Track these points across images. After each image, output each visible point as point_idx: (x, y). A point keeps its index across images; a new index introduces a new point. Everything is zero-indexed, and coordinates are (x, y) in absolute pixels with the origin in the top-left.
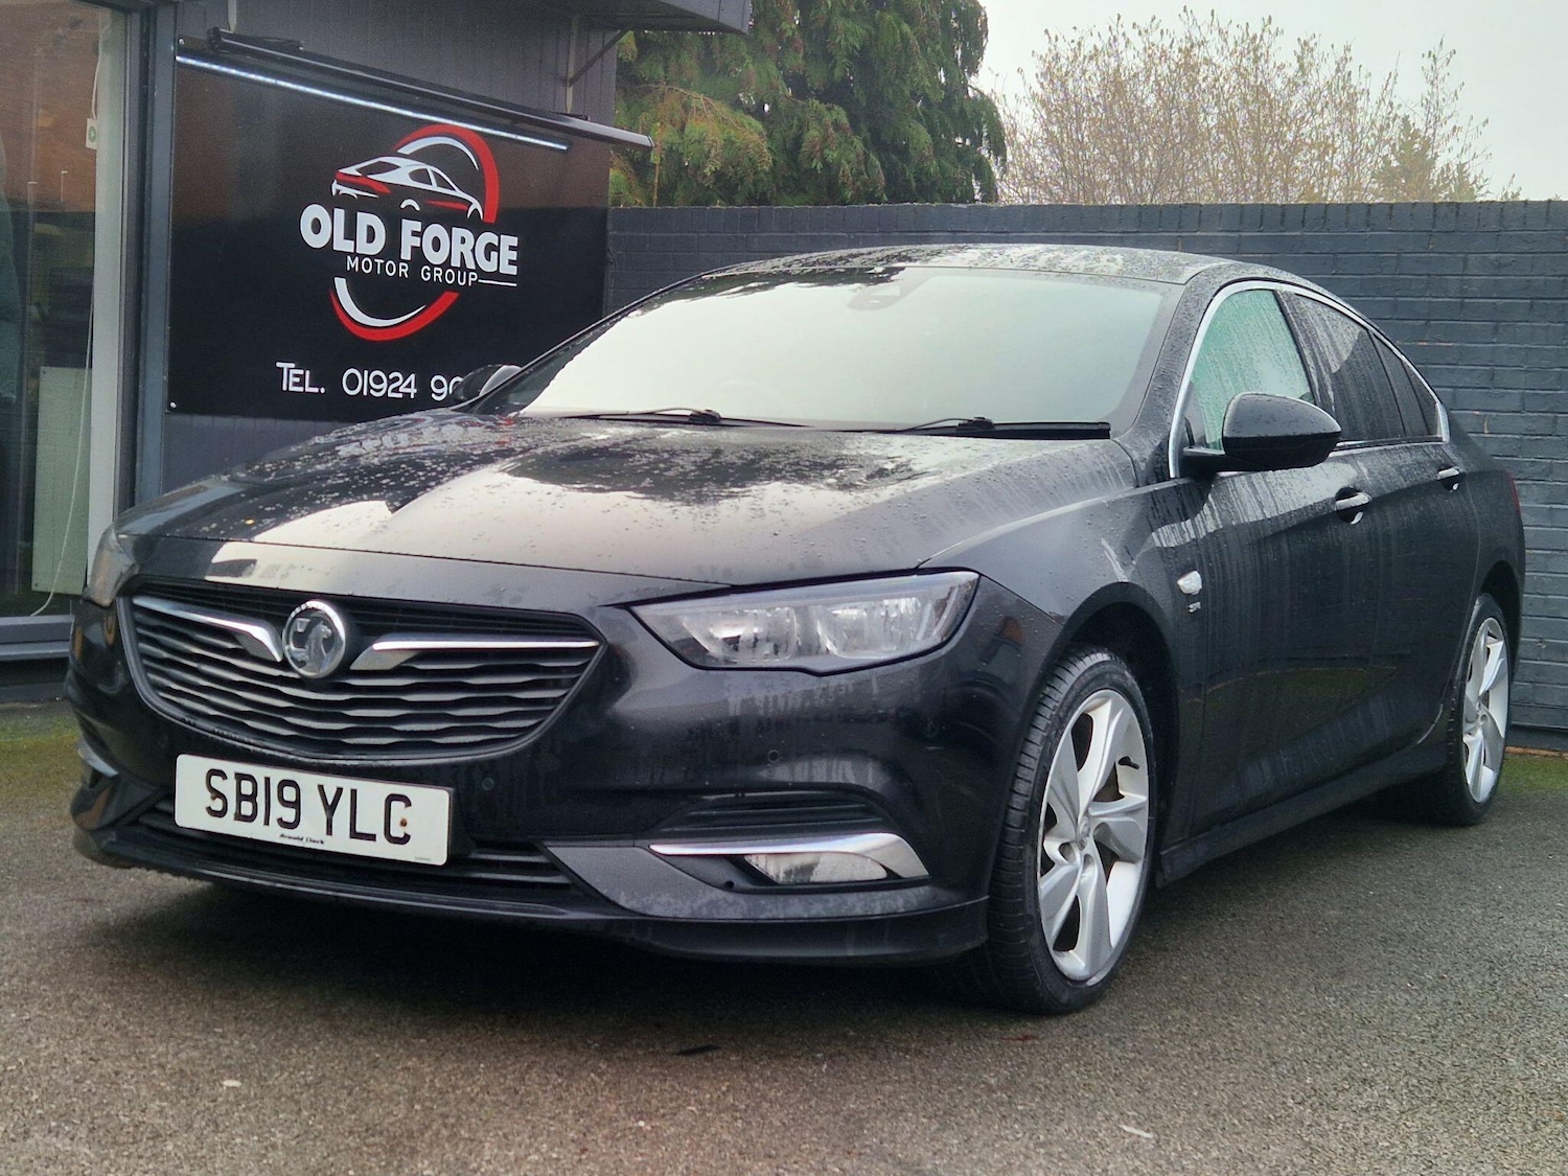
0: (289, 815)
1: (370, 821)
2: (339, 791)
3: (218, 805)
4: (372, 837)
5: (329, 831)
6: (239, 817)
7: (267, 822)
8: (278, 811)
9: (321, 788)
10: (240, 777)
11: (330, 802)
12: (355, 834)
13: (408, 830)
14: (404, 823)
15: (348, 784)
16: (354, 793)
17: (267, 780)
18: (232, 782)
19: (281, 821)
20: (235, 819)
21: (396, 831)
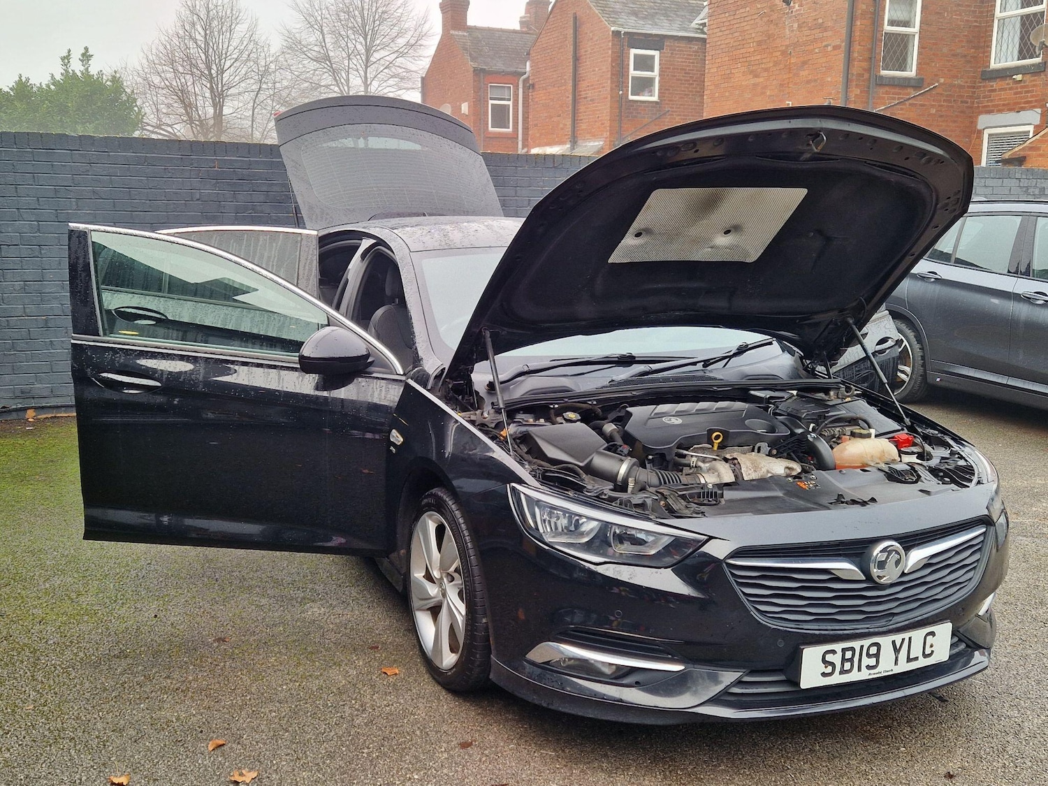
0: (872, 662)
1: (916, 651)
2: (903, 640)
3: (829, 669)
4: (916, 659)
5: (896, 663)
6: (843, 672)
7: (859, 669)
8: (866, 661)
9: (894, 642)
10: (844, 650)
11: (898, 648)
12: (909, 660)
13: (932, 649)
14: (931, 646)
15: (906, 635)
16: (910, 638)
17: (862, 647)
18: (839, 654)
19: (868, 667)
20: (840, 674)
21: (928, 651)
